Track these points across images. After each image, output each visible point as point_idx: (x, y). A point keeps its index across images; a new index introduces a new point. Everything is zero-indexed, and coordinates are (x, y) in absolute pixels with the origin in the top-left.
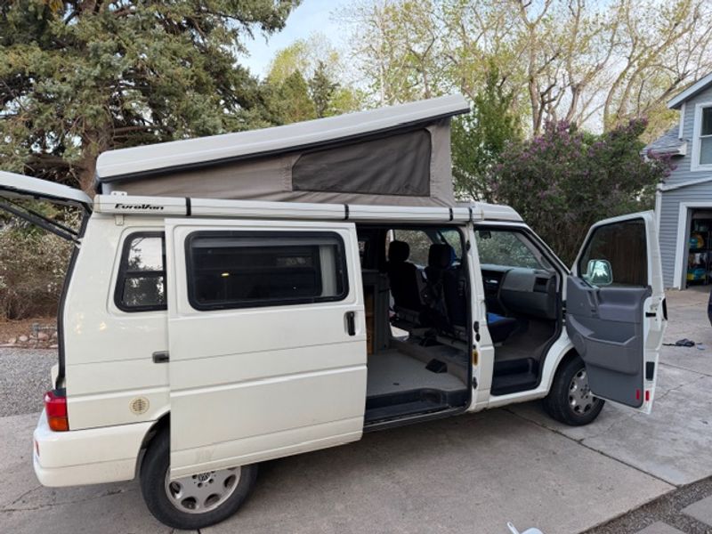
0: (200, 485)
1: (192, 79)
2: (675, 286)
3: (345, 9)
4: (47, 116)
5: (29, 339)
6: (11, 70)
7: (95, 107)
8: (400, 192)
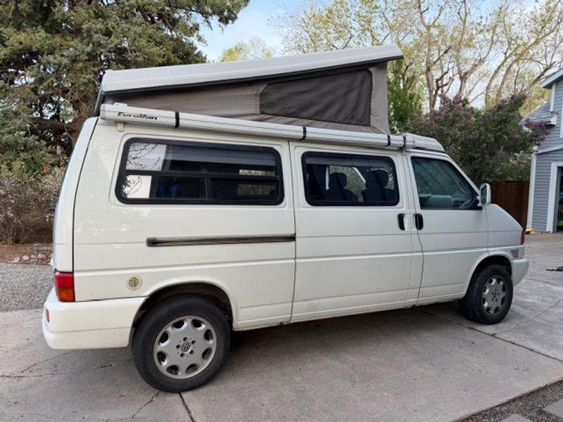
0: (182, 355)
1: (163, 57)
2: (547, 230)
3: (279, 17)
4: (49, 83)
5: (30, 259)
6: (21, 47)
7: (87, 77)
8: (346, 121)
